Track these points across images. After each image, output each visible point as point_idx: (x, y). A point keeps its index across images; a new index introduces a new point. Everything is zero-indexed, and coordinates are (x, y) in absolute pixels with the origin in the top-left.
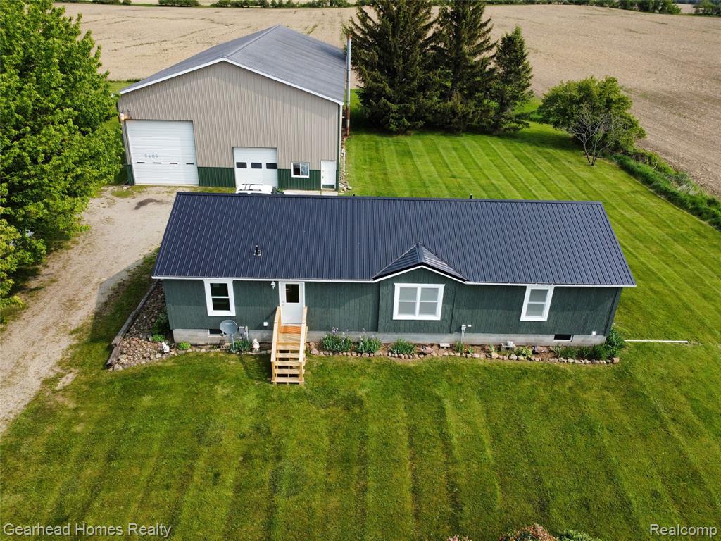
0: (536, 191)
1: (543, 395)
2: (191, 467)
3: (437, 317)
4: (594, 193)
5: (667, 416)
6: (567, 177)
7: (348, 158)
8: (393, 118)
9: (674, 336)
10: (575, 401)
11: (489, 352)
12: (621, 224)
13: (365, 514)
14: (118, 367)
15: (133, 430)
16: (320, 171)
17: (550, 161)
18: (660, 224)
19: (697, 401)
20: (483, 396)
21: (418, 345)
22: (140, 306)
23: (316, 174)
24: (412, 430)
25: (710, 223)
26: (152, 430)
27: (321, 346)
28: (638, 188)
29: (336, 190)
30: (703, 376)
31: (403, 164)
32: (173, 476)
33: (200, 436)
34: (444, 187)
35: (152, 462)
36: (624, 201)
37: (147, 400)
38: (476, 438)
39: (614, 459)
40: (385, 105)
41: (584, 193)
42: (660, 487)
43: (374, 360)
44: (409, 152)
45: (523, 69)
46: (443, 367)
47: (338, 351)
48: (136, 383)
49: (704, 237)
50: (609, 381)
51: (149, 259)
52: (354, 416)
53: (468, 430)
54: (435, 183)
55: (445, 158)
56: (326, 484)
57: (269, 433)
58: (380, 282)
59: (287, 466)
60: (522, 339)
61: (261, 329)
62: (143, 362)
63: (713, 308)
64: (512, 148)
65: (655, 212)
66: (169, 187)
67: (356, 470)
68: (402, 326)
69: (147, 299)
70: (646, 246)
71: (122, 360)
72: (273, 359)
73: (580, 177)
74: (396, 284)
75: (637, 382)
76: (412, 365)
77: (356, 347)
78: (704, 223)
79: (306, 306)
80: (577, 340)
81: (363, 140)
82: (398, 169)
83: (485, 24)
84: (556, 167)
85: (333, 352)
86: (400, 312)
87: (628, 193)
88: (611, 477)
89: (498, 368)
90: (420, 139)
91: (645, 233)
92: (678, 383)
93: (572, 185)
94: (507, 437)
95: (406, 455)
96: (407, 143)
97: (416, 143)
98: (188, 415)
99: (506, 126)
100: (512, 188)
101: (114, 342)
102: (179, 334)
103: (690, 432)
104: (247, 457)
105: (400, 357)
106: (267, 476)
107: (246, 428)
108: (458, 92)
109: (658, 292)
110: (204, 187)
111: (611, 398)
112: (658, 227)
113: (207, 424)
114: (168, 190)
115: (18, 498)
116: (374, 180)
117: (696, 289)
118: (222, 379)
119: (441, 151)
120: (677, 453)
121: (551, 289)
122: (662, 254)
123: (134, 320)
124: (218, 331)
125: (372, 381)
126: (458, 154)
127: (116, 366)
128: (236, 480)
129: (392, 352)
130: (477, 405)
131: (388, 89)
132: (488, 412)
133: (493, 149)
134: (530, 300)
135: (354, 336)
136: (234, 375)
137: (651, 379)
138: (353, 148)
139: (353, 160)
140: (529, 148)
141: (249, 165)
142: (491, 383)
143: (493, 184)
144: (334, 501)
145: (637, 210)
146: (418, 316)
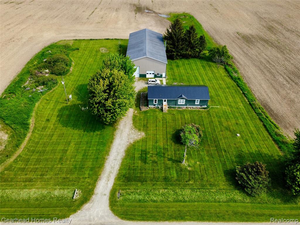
1: (197, 113)
2: (157, 121)
3: (184, 104)
4: (216, 77)
5: (212, 116)
6: (212, 72)
8: (175, 56)
9: (218, 106)
10: (201, 114)
11: (191, 108)
12: (218, 85)
13: (176, 125)
15: (148, 117)
17: (209, 67)
18: (226, 84)
19: (217, 114)
21: (181, 107)
22: (141, 102)
23: (161, 75)
24: (181, 117)
26: (151, 117)
27: (169, 108)
28: (226, 75)
29: (165, 78)
30: (219, 111)
32: (155, 122)
33: (157, 118)
35: (152, 120)
36: (222, 78)
37: (148, 114)
39: (204, 120)
41: (214, 77)
42: (208, 123)
43: (176, 109)
44: (178, 66)
46: (185, 110)
47: (171, 108)
48: (146, 112)
49: (233, 87)
50: (206, 112)
52: (174, 116)
53: (188, 117)
54: (184, 75)
55: (186, 67)
56: (172, 122)
57: (165, 118)
58: (177, 99)
59: (167, 121)
60: (195, 106)
61: (161, 105)
62: (146, 110)
63: (226, 101)
64: (201, 62)
65: (227, 81)
67: (175, 121)
68: (179, 105)
70: (221, 90)
72: (163, 109)
73: (214, 72)
74: (179, 100)
75: (210, 112)
76: (181, 110)
77: (173, 108)
78: (235, 84)
79: (167, 102)
80: (203, 107)
82: (177, 71)
84: (210, 69)
86: (179, 103)
87: (223, 76)
88: (203, 122)
89: (192, 110)
91: (222, 86)
92: (215, 112)
93: (212, 74)
94: (192, 118)
95: (180, 120)
96: (178, 62)
97: (180, 62)
98: (154, 116)
99: (201, 56)
101: (140, 107)
102: (149, 106)
103: (214, 117)
104: (163, 120)
106: (165, 122)
107: (162, 117)
109: (219, 99)
110: (140, 78)
111: (206, 114)
115: (139, 124)
116: (172, 75)
117: (225, 98)
118: (157, 112)
119: (185, 65)
120: (211, 120)
121: (199, 100)
122: (223, 91)
123: (141, 104)
124: (155, 106)
125: (176, 112)
126: (189, 66)
127: (142, 110)
128: (162, 122)
129: (178, 108)
130: (189, 115)
133: (197, 63)
134: (196, 101)
135: (172, 106)
137: (212, 112)
141: (149, 74)
142: (191, 112)
143: (195, 75)
144: (173, 124)
145: (223, 81)
146: (182, 104)
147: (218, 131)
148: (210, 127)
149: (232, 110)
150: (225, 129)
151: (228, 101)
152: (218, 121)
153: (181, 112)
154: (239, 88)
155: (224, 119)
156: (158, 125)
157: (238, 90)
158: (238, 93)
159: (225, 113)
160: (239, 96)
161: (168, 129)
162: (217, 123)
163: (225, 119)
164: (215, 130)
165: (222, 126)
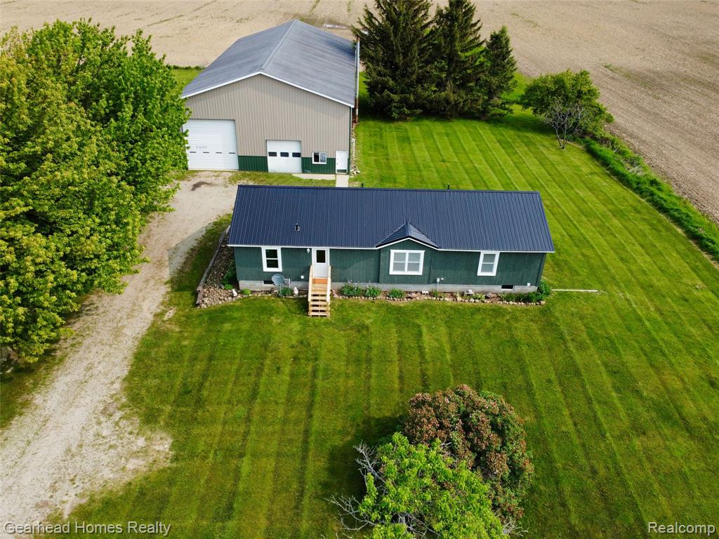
0: (510, 173)
1: (488, 324)
2: (262, 364)
3: (420, 273)
4: (558, 174)
5: (568, 338)
6: (539, 160)
7: (357, 144)
8: (395, 107)
9: (590, 287)
10: (509, 328)
11: (456, 297)
12: (574, 202)
13: (370, 390)
14: (203, 306)
15: (222, 344)
16: (335, 159)
17: (527, 145)
18: (607, 201)
19: (592, 329)
20: (448, 324)
21: (407, 292)
22: (210, 265)
23: (332, 162)
24: (400, 344)
25: (647, 201)
26: (234, 343)
27: (340, 292)
28: (597, 170)
29: (348, 174)
30: (601, 314)
31: (402, 149)
32: (252, 369)
33: (265, 346)
34: (435, 170)
35: (237, 361)
36: (583, 181)
37: (227, 326)
38: (441, 348)
39: (527, 361)
40: (389, 96)
41: (550, 175)
42: (553, 377)
43: (376, 302)
44: (408, 138)
45: (508, 63)
46: (423, 306)
47: (352, 296)
48: (217, 316)
49: (639, 212)
50: (535, 316)
51: (210, 230)
52: (363, 336)
53: (436, 344)
54: (427, 167)
55: (438, 144)
56: (346, 373)
57: (310, 345)
58: (380, 249)
59: (321, 364)
60: (479, 288)
61: (299, 281)
62: (220, 303)
63: (625, 267)
64: (497, 132)
65: (605, 191)
66: (215, 171)
67: (364, 366)
68: (396, 279)
69: (215, 260)
70: (588, 220)
71: (206, 301)
72: (309, 300)
73: (549, 160)
74: (392, 251)
75: (554, 317)
76: (402, 305)
77: (363, 293)
78: (643, 200)
79: (330, 264)
80: (517, 289)
81: (369, 127)
82: (399, 154)
83: (475, 24)
84: (530, 151)
85: (349, 297)
86: (394, 269)
87: (587, 175)
88: (523, 371)
89: (461, 307)
90: (418, 125)
91: (591, 208)
92: (581, 318)
93: (541, 167)
94: (461, 349)
95: (396, 357)
96: (407, 129)
97: (414, 129)
98: (256, 335)
99: (493, 112)
100: (490, 171)
101: (198, 289)
102: (243, 284)
103: (581, 347)
104: (296, 359)
105: (394, 300)
106: (309, 369)
107: (294, 342)
108: (452, 83)
109: (587, 256)
110: (243, 172)
111: (534, 326)
112: (603, 204)
113: (269, 340)
114: (216, 174)
115: (157, 381)
116: (378, 164)
117: (617, 253)
118: (275, 313)
119: (435, 136)
120: (569, 359)
121: (497, 253)
122: (600, 226)
123: (208, 274)
124: (271, 282)
125: (375, 315)
126: (449, 140)
127: (203, 305)
128: (291, 371)
129: (389, 297)
130: (443, 330)
131: (391, 82)
132: (450, 334)
133: (480, 134)
134: (484, 261)
135: (363, 286)
136: (283, 311)
137: (564, 315)
138: (361, 134)
139: (361, 146)
140: (512, 132)
141: (279, 155)
142: (454, 316)
143: (475, 167)
144: (351, 383)
145: (590, 190)
146: (406, 272)
147: (617, 433)
148: (568, 406)
149: (665, 309)
150: (654, 415)
151: (634, 268)
152: (606, 365)
153: (402, 318)
154: (662, 216)
155: (639, 357)
156: (262, 389)
157: (660, 221)
158: (664, 233)
159: (631, 321)
160: (674, 246)
161: (317, 413)
162: (605, 376)
163: (644, 358)
164: (599, 425)
165: (633, 400)
